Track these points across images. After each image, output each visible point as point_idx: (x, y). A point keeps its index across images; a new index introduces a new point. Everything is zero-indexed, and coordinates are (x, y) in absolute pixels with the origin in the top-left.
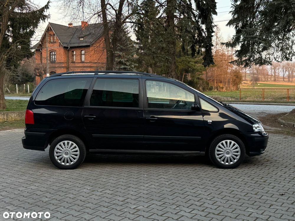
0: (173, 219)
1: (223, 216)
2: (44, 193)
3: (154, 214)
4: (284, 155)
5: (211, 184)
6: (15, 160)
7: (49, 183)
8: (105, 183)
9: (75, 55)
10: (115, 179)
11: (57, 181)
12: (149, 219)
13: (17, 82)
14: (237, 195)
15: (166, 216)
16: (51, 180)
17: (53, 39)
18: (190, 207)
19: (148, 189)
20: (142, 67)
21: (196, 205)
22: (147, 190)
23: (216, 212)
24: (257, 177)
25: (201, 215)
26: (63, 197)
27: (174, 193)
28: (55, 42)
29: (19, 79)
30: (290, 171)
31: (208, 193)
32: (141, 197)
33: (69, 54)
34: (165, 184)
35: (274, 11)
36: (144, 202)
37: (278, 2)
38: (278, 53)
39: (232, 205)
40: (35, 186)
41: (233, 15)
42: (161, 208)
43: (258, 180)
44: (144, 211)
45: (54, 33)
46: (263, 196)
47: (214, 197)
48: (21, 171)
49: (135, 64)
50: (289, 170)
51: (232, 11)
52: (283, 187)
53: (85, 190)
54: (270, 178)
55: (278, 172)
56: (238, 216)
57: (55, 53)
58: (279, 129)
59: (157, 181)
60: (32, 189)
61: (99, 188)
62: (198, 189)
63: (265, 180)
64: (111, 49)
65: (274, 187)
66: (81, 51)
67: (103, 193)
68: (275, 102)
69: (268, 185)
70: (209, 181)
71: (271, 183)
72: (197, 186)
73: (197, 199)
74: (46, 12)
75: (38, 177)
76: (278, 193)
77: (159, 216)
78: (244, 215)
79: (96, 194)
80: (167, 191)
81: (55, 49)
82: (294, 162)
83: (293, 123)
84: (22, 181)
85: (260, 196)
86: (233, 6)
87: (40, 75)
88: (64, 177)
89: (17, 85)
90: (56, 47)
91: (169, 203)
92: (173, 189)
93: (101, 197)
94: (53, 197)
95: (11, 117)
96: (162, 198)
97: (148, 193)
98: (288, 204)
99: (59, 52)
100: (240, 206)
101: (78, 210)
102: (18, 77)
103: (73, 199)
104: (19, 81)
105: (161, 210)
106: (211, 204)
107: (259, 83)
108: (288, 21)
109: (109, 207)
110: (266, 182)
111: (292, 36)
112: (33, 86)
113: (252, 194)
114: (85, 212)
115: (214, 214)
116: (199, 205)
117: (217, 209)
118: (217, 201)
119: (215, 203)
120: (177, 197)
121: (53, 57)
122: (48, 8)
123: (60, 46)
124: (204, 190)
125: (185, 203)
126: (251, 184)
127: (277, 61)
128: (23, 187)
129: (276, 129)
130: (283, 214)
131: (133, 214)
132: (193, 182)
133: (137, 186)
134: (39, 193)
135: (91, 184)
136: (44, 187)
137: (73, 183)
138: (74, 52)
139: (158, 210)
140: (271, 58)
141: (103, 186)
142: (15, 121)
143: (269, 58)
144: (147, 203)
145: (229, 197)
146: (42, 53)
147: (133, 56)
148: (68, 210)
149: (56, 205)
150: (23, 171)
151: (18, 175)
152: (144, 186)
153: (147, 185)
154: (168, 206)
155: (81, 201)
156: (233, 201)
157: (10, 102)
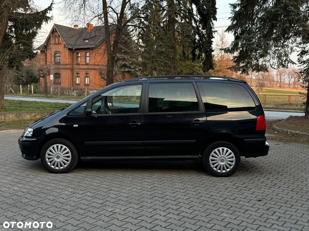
0: (146, 222)
1: (196, 220)
2: (25, 194)
3: (130, 217)
4: (271, 161)
5: (193, 188)
6: (3, 161)
7: (32, 184)
8: (88, 185)
9: (80, 57)
10: (99, 182)
11: (40, 183)
12: (123, 221)
13: (21, 82)
14: (215, 199)
15: (140, 219)
16: (35, 181)
17: (59, 40)
18: (166, 211)
19: (129, 192)
20: (147, 70)
21: (173, 209)
22: (128, 194)
23: (191, 216)
24: (239, 183)
25: (175, 219)
26: (43, 199)
27: (154, 196)
28: (60, 44)
29: (24, 79)
30: (273, 178)
31: (187, 198)
32: (120, 200)
33: (74, 56)
34: (147, 188)
35: (271, 18)
36: (122, 205)
37: (275, 9)
38: (274, 60)
39: (208, 209)
40: (18, 187)
41: (232, 21)
42: (137, 211)
43: (239, 185)
44: (120, 214)
45: (60, 34)
46: (240, 201)
47: (192, 201)
48: (8, 171)
49: (140, 68)
50: (273, 176)
51: (231, 18)
52: (262, 193)
53: (66, 192)
54: (252, 184)
55: (261, 178)
56: (211, 220)
57: (60, 54)
58: (272, 135)
59: (140, 185)
60: (14, 190)
61: (81, 190)
62: (178, 193)
63: (246, 186)
64: (111, 52)
65: (253, 193)
66: (86, 53)
67: (84, 196)
68: (276, 109)
69: (248, 191)
70: (192, 185)
71: (251, 189)
72: (178, 190)
73: (175, 203)
74: (49, 13)
75: (23, 178)
76: (256, 199)
77: (134, 219)
78: (217, 220)
79: (76, 196)
80: (147, 194)
81: (59, 50)
82: (279, 168)
83: (287, 130)
84: (7, 181)
85: (237, 201)
86: (232, 12)
87: (44, 76)
88: (49, 178)
89: (21, 85)
90: (60, 48)
91: (147, 207)
92: (154, 193)
93: (81, 200)
94: (33, 199)
95: (9, 117)
96: (141, 202)
97: (128, 197)
98: (263, 210)
99: (64, 54)
100: (216, 210)
101: (54, 212)
102: (22, 78)
103: (52, 200)
104: (23, 81)
105: (137, 214)
106: (188, 208)
107: (264, 89)
108: (284, 28)
109: (86, 210)
110: (247, 187)
111: (291, 43)
112: (37, 87)
113: (230, 199)
114: (61, 214)
115: (188, 218)
116: (176, 209)
117: (193, 213)
118: (194, 206)
119: (192, 207)
120: (156, 200)
121: (58, 59)
122: (51, 9)
123: (64, 48)
124: (184, 194)
125: (163, 206)
126: (232, 189)
127: (273, 68)
128: (6, 187)
129: (269, 135)
130: (256, 220)
131: (108, 217)
132: (176, 186)
133: (119, 189)
134: (20, 194)
135: (74, 186)
136: (26, 189)
137: (56, 185)
138: (79, 54)
139: (134, 213)
140: (267, 65)
141: (85, 189)
142: (13, 121)
143: (266, 65)
144: (125, 206)
145: (207, 201)
146: (46, 54)
147: (137, 59)
148: (45, 212)
149: (34, 206)
150: (9, 171)
151: (4, 175)
152: (126, 189)
153: (129, 188)
154: (144, 209)
155: (60, 202)
156: (209, 206)
157: (10, 103)
